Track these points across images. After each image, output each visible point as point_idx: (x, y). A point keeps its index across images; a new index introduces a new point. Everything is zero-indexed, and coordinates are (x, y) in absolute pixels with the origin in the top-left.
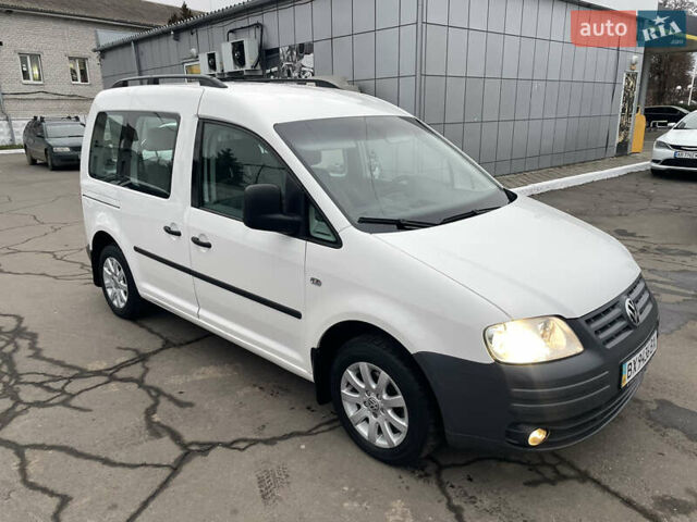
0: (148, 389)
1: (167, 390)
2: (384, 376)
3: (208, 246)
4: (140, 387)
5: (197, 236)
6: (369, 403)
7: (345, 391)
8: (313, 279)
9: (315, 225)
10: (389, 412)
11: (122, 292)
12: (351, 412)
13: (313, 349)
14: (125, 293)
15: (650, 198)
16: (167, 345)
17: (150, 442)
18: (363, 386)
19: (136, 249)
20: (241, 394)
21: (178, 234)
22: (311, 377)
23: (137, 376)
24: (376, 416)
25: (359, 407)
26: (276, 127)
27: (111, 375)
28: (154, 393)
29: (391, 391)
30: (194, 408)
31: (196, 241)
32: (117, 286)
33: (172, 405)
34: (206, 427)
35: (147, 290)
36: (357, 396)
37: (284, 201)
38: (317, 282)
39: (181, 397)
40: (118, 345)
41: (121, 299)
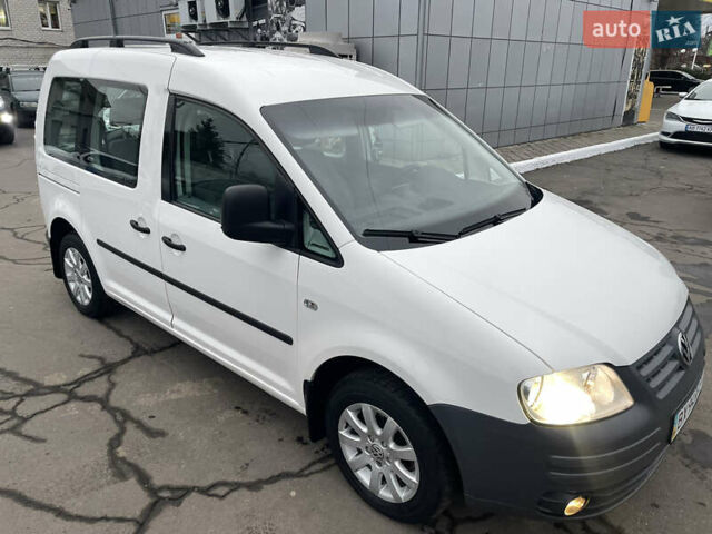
0: (113, 411)
1: (135, 414)
2: (392, 424)
3: (182, 248)
4: (104, 408)
5: (168, 236)
6: (373, 450)
7: (343, 433)
8: (307, 302)
9: (310, 235)
10: (397, 464)
11: (86, 287)
12: (350, 456)
13: (306, 382)
14: (89, 289)
15: (659, 174)
16: (138, 352)
17: (113, 486)
18: (365, 430)
19: (99, 242)
20: (221, 419)
21: (147, 231)
22: (303, 410)
23: (101, 393)
24: (380, 464)
25: (360, 452)
26: (264, 110)
27: (70, 392)
28: (120, 418)
29: (399, 440)
30: (166, 439)
31: (167, 242)
32: (80, 281)
33: (140, 434)
34: (179, 465)
35: (114, 288)
36: (358, 439)
37: (273, 204)
38: (312, 306)
39: (151, 424)
40: (81, 352)
41: (85, 296)
